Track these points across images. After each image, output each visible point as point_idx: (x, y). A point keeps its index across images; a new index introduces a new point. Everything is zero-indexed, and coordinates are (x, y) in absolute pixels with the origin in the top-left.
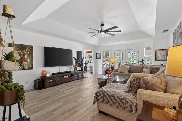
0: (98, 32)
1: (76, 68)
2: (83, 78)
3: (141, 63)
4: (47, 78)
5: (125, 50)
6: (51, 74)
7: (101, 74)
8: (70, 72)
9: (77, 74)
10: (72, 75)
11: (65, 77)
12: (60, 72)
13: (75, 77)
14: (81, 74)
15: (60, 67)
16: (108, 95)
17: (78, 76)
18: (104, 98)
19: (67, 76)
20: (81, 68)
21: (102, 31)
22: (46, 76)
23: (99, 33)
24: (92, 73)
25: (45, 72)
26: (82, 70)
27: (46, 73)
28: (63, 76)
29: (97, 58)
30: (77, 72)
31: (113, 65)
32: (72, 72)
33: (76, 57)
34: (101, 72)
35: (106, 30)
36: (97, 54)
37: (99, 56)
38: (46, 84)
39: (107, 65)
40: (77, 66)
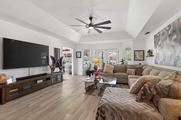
0: (86, 26)
1: (53, 69)
2: (62, 81)
3: (122, 63)
4: (7, 87)
5: (107, 50)
6: (15, 79)
7: (82, 75)
8: (45, 74)
9: (55, 76)
10: (48, 79)
11: (38, 82)
12: (30, 75)
13: (52, 81)
14: (59, 77)
15: (30, 68)
16: (121, 111)
17: (56, 79)
18: (115, 114)
19: (41, 81)
20: (60, 68)
21: (90, 25)
22: (5, 83)
23: (87, 28)
24: (71, 73)
25: (3, 78)
26: (60, 72)
27: (5, 79)
28: (36, 81)
29: (77, 57)
30: (54, 74)
31: (96, 65)
32: (48, 74)
33: (53, 56)
34: (82, 72)
35: (96, 25)
36: (77, 52)
37: (80, 55)
38: (5, 96)
39: (88, 65)
40: (55, 67)
